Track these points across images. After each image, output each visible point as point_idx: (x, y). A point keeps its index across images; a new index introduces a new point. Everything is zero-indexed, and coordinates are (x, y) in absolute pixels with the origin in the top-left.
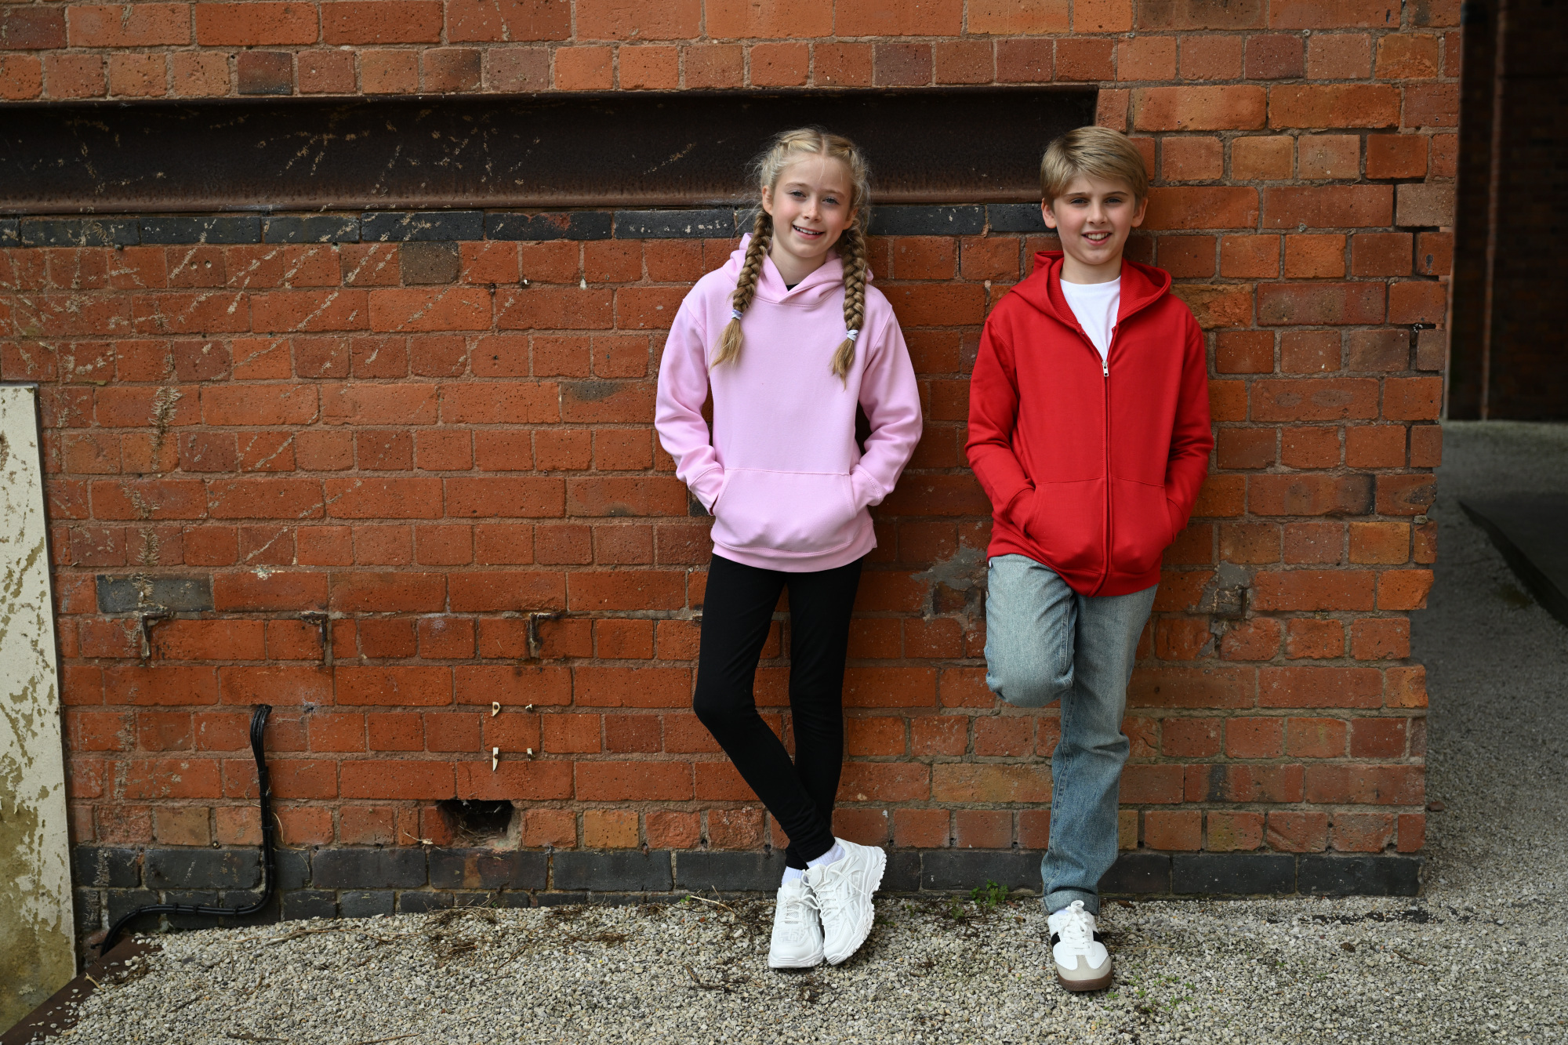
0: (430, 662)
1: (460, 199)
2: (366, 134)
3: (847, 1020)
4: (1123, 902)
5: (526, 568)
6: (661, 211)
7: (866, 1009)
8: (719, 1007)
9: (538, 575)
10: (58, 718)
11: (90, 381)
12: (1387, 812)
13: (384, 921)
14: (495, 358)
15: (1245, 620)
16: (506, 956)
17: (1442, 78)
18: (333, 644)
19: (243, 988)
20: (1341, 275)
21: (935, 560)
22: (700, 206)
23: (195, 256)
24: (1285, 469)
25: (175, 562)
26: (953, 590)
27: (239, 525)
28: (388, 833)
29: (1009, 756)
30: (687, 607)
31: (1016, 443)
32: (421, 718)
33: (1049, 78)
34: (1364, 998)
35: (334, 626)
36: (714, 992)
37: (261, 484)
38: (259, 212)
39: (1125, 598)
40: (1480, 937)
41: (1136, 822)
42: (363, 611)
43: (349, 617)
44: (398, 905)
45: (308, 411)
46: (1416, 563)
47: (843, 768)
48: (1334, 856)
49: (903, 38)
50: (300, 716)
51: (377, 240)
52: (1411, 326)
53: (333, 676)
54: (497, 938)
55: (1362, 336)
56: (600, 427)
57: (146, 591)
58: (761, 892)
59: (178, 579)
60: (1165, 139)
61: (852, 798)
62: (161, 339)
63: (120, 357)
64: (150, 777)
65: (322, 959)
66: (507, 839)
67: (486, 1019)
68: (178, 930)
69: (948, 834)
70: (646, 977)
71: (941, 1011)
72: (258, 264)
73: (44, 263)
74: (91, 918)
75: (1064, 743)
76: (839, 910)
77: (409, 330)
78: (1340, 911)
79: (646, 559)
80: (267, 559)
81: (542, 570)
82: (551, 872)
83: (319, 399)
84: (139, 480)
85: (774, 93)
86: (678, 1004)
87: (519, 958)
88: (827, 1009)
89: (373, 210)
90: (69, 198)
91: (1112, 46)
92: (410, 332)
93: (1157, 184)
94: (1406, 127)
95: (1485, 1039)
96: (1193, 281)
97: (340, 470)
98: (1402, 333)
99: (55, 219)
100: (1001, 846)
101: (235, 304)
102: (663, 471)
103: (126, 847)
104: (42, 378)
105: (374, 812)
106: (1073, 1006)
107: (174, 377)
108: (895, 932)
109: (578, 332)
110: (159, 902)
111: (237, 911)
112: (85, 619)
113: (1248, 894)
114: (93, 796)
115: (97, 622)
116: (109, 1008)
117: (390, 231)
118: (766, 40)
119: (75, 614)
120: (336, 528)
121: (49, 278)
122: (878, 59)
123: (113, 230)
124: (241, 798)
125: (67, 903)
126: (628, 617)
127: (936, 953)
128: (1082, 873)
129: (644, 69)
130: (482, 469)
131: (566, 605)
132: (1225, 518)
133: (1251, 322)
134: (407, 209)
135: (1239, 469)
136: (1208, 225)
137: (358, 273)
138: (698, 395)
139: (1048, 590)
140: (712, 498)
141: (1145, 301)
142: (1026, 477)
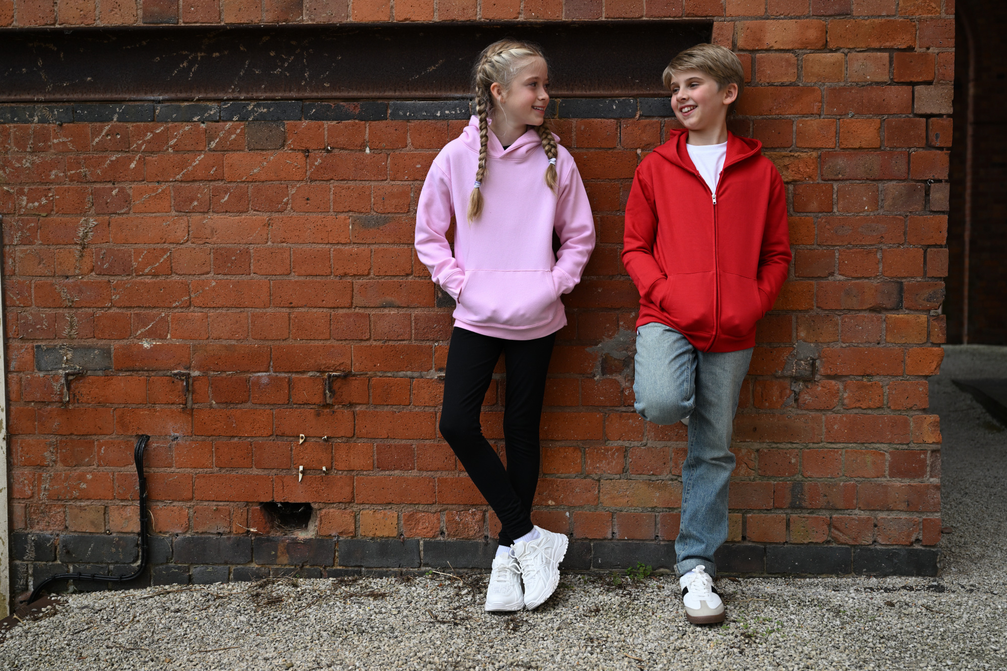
0: (258, 406)
1: (287, 95)
2: (226, 53)
3: (539, 641)
4: (731, 578)
5: (325, 342)
6: (421, 102)
7: (552, 634)
8: (450, 632)
9: (333, 347)
10: (5, 442)
11: (37, 213)
12: (915, 517)
13: (221, 586)
14: (308, 199)
15: (815, 381)
16: (303, 605)
17: (943, 15)
18: (193, 393)
19: (121, 622)
20: (878, 146)
21: (603, 339)
22: (447, 99)
23: (109, 130)
24: (841, 278)
25: (88, 337)
26: (615, 359)
27: (132, 311)
28: (226, 525)
29: (653, 474)
30: (434, 369)
31: (655, 252)
32: (251, 445)
33: (680, 15)
34: (903, 631)
35: (194, 381)
36: (446, 625)
37: (148, 283)
38: (153, 101)
39: (730, 354)
40: (982, 601)
41: (741, 522)
42: (214, 371)
43: (204, 374)
44: (232, 576)
45: (181, 234)
46: (932, 343)
47: (539, 482)
48: (879, 547)
50: (168, 443)
51: (231, 120)
52: (925, 181)
53: (192, 415)
54: (298, 595)
55: (892, 188)
56: (377, 246)
57: (68, 356)
58: (481, 569)
59: (90, 348)
60: (758, 55)
61: (544, 502)
62: (85, 185)
63: (57, 197)
64: (66, 484)
65: (177, 606)
66: (308, 531)
67: (287, 639)
68: (80, 592)
69: (611, 529)
70: (400, 616)
71: (605, 635)
72: (152, 135)
73: (9, 134)
74: (21, 583)
75: (690, 457)
76: (536, 572)
77: (250, 180)
78: (883, 585)
79: (406, 337)
80: (150, 335)
81: (336, 343)
82: (337, 554)
83: (189, 227)
84: (66, 281)
85: (497, 24)
86: (421, 631)
87: (312, 606)
88: (525, 634)
90: (28, 94)
92: (251, 182)
93: (753, 85)
94: (920, 48)
95: (989, 654)
96: (778, 150)
97: (201, 275)
98: (920, 186)
99: (18, 105)
100: (648, 538)
101: (135, 162)
102: (419, 277)
103: (47, 533)
104: (5, 211)
105: (217, 509)
106: (697, 633)
107: (92, 211)
108: (573, 592)
109: (364, 183)
110: (68, 571)
111: (121, 578)
112: (26, 375)
113: (819, 574)
114: (26, 497)
115: (34, 377)
116: (27, 633)
117: (240, 114)
119: (20, 372)
120: (197, 314)
121: (12, 144)
122: (566, 1)
123: (56, 112)
124: (127, 500)
125: (5, 572)
126: (393, 377)
127: (602, 604)
128: (703, 546)
129: (411, 8)
130: (297, 274)
131: (352, 368)
132: (800, 311)
133: (817, 178)
134: (251, 99)
135: (809, 277)
136: (788, 112)
137: (217, 142)
138: (444, 225)
139: (677, 345)
140: (457, 292)
141: (742, 156)
142: (662, 272)
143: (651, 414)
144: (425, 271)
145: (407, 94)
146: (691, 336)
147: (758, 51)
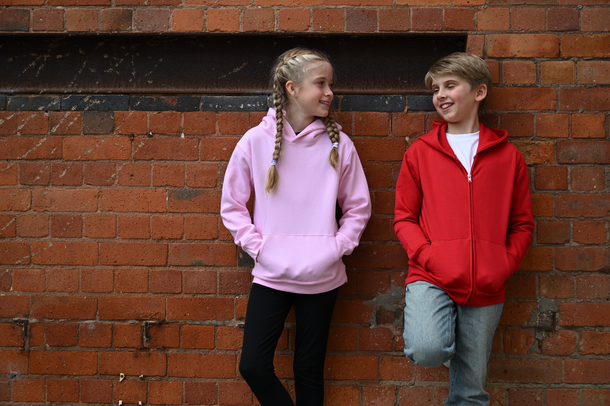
0: (85, 349)
1: (117, 89)
2: (68, 55)
5: (143, 295)
6: (227, 97)
9: (150, 299)
14: (132, 175)
15: (555, 331)
18: (30, 338)
20: (603, 136)
21: (377, 294)
22: (249, 94)
24: (576, 244)
26: (388, 311)
30: (235, 318)
31: (421, 222)
32: (78, 382)
33: (441, 29)
35: (31, 327)
38: (6, 93)
39: (484, 307)
42: (49, 319)
43: (40, 322)
45: (25, 203)
49: (361, 7)
50: (8, 380)
51: (70, 110)
53: (29, 356)
56: (189, 215)
60: (504, 62)
72: (3, 121)
75: (451, 395)
77: (84, 159)
79: (212, 291)
81: (152, 296)
85: (291, 35)
89: (68, 93)
91: (474, 13)
92: (85, 161)
93: (500, 86)
96: (521, 139)
97: (41, 237)
102: (224, 240)
109: (179, 162)
117: (77, 105)
118: (287, 6)
120: (36, 270)
122: (348, 17)
126: (200, 324)
129: (221, 21)
130: (121, 237)
131: (165, 317)
132: (542, 272)
133: (554, 162)
134: (87, 93)
135: (549, 244)
136: (529, 108)
137: (58, 127)
138: (244, 196)
139: (440, 300)
140: (256, 252)
141: (492, 143)
142: (426, 238)
143: (418, 358)
144: (229, 235)
145: (216, 90)
146: (451, 292)
147: (504, 58)
